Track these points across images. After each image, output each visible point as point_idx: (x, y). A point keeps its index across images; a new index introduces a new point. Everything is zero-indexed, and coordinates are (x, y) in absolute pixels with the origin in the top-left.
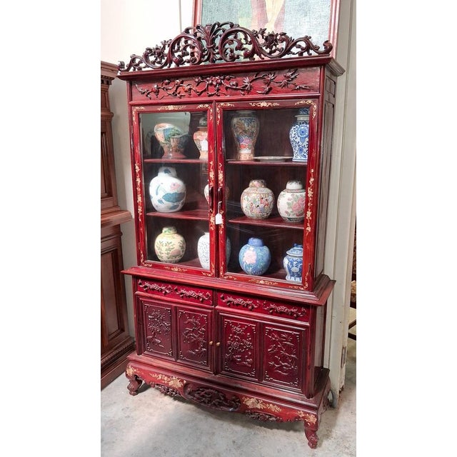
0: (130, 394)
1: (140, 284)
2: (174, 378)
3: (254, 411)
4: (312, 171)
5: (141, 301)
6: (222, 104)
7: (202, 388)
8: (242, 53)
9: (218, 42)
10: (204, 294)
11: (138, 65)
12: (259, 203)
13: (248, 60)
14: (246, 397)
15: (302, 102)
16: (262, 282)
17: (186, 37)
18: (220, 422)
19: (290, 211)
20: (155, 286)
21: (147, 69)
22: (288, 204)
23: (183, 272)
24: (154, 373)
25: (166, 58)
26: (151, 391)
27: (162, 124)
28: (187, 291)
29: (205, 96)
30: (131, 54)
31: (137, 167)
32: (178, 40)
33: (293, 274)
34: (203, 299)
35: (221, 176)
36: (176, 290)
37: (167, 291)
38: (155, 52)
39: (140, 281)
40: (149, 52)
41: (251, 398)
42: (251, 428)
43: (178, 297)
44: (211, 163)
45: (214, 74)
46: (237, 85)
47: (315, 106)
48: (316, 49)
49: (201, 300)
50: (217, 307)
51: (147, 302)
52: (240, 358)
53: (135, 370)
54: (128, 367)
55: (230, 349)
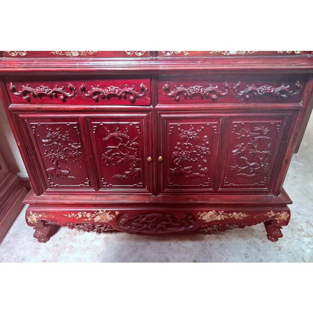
0: (40, 241)
1: (14, 90)
2: (101, 212)
5: (23, 119)
7: (141, 214)
10: (137, 88)
14: (202, 212)
20: (43, 89)
24: (70, 212)
26: (63, 231)
28: (103, 87)
34: (136, 97)
36: (84, 90)
37: (68, 94)
39: (12, 86)
41: (207, 212)
43: (89, 101)
49: (131, 98)
50: (157, 107)
51: (36, 119)
52: (191, 169)
53: (40, 216)
54: (27, 214)
55: (176, 161)
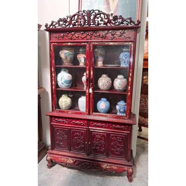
0: (48, 168)
1: (54, 119)
2: (69, 159)
3: (106, 169)
4: (131, 71)
5: (54, 127)
6: (93, 43)
7: (82, 162)
8: (103, 22)
9: (92, 17)
10: (84, 122)
12: (106, 84)
13: (105, 25)
14: (102, 164)
15: (127, 43)
16: (109, 116)
17: (78, 15)
18: (90, 176)
19: (120, 87)
20: (61, 120)
21: (59, 27)
22: (119, 84)
23: (73, 113)
24: (60, 158)
25: (68, 23)
27: (64, 51)
28: (76, 121)
29: (85, 39)
31: (53, 69)
32: (74, 16)
33: (121, 112)
34: (83, 124)
35: (92, 73)
36: (71, 121)
37: (67, 122)
40: (60, 20)
41: (104, 164)
42: (104, 177)
43: (71, 124)
44: (87, 67)
45: (90, 31)
46: (100, 35)
47: (133, 45)
48: (134, 23)
49: (82, 125)
50: (89, 127)
51: (56, 127)
52: (99, 148)
53: (51, 157)
54: (47, 156)
55: (95, 145)
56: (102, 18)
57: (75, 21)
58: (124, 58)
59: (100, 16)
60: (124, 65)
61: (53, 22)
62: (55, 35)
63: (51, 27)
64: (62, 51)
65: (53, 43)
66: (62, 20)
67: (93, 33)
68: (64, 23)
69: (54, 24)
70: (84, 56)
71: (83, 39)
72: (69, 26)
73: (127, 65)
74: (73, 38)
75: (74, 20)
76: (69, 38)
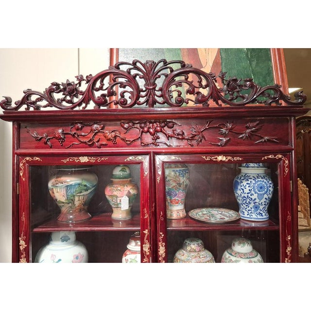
8: (193, 97)
9: (160, 82)
11: (34, 103)
13: (201, 105)
15: (270, 157)
17: (114, 74)
21: (49, 109)
25: (81, 97)
27: (63, 179)
30: (26, 89)
32: (102, 76)
38: (65, 89)
40: (55, 87)
56: (190, 84)
57: (106, 92)
58: (255, 196)
59: (186, 79)
60: (254, 216)
61: (28, 94)
62: (35, 133)
63: (23, 108)
64: (59, 179)
65: (28, 158)
66: (62, 87)
67: (163, 127)
68: (68, 98)
69: (34, 98)
70: (129, 192)
71: (130, 144)
72: (84, 105)
73: (264, 214)
74: (98, 142)
75: (101, 88)
76: (85, 143)
